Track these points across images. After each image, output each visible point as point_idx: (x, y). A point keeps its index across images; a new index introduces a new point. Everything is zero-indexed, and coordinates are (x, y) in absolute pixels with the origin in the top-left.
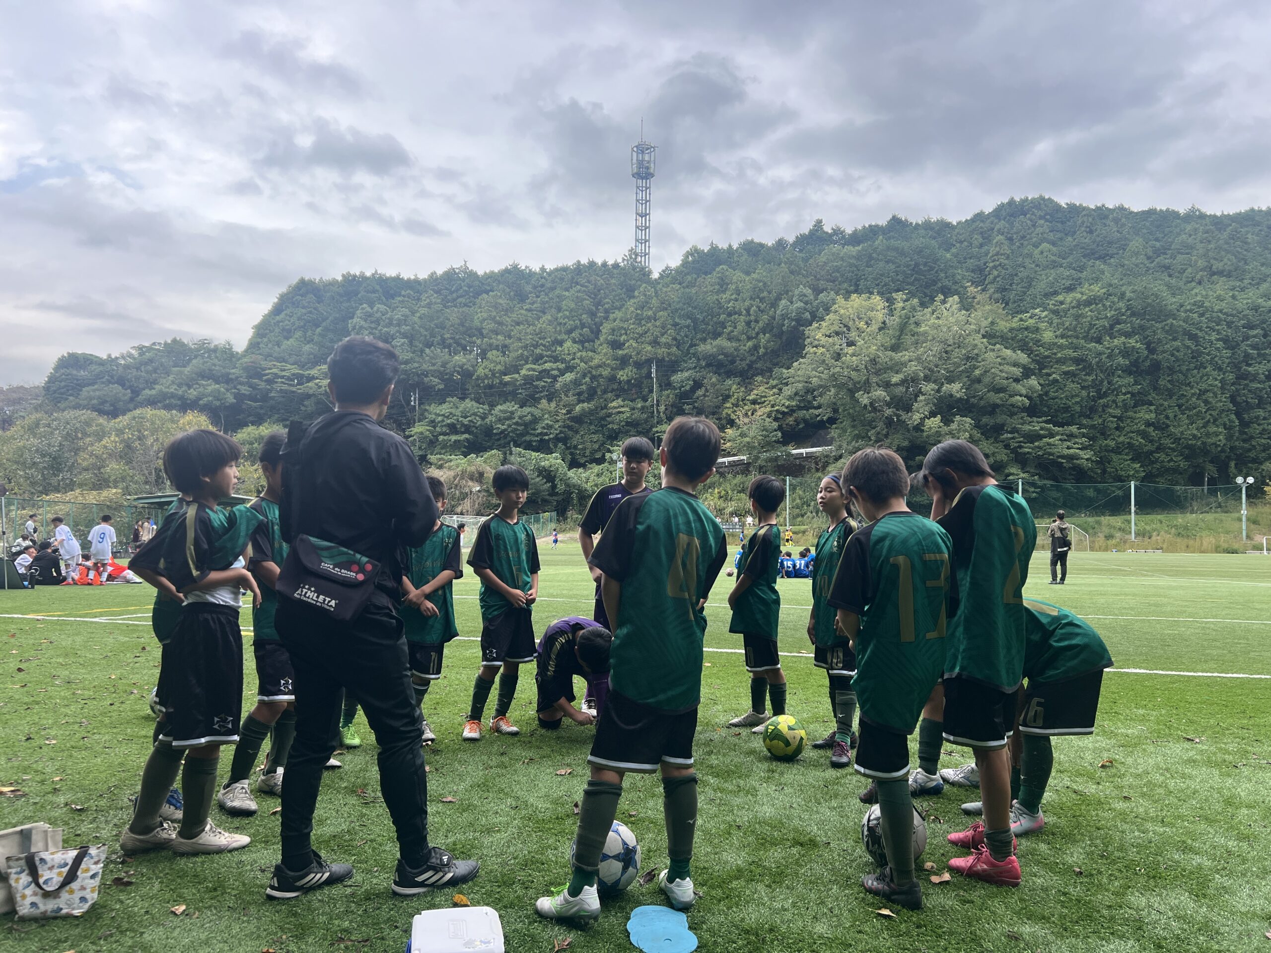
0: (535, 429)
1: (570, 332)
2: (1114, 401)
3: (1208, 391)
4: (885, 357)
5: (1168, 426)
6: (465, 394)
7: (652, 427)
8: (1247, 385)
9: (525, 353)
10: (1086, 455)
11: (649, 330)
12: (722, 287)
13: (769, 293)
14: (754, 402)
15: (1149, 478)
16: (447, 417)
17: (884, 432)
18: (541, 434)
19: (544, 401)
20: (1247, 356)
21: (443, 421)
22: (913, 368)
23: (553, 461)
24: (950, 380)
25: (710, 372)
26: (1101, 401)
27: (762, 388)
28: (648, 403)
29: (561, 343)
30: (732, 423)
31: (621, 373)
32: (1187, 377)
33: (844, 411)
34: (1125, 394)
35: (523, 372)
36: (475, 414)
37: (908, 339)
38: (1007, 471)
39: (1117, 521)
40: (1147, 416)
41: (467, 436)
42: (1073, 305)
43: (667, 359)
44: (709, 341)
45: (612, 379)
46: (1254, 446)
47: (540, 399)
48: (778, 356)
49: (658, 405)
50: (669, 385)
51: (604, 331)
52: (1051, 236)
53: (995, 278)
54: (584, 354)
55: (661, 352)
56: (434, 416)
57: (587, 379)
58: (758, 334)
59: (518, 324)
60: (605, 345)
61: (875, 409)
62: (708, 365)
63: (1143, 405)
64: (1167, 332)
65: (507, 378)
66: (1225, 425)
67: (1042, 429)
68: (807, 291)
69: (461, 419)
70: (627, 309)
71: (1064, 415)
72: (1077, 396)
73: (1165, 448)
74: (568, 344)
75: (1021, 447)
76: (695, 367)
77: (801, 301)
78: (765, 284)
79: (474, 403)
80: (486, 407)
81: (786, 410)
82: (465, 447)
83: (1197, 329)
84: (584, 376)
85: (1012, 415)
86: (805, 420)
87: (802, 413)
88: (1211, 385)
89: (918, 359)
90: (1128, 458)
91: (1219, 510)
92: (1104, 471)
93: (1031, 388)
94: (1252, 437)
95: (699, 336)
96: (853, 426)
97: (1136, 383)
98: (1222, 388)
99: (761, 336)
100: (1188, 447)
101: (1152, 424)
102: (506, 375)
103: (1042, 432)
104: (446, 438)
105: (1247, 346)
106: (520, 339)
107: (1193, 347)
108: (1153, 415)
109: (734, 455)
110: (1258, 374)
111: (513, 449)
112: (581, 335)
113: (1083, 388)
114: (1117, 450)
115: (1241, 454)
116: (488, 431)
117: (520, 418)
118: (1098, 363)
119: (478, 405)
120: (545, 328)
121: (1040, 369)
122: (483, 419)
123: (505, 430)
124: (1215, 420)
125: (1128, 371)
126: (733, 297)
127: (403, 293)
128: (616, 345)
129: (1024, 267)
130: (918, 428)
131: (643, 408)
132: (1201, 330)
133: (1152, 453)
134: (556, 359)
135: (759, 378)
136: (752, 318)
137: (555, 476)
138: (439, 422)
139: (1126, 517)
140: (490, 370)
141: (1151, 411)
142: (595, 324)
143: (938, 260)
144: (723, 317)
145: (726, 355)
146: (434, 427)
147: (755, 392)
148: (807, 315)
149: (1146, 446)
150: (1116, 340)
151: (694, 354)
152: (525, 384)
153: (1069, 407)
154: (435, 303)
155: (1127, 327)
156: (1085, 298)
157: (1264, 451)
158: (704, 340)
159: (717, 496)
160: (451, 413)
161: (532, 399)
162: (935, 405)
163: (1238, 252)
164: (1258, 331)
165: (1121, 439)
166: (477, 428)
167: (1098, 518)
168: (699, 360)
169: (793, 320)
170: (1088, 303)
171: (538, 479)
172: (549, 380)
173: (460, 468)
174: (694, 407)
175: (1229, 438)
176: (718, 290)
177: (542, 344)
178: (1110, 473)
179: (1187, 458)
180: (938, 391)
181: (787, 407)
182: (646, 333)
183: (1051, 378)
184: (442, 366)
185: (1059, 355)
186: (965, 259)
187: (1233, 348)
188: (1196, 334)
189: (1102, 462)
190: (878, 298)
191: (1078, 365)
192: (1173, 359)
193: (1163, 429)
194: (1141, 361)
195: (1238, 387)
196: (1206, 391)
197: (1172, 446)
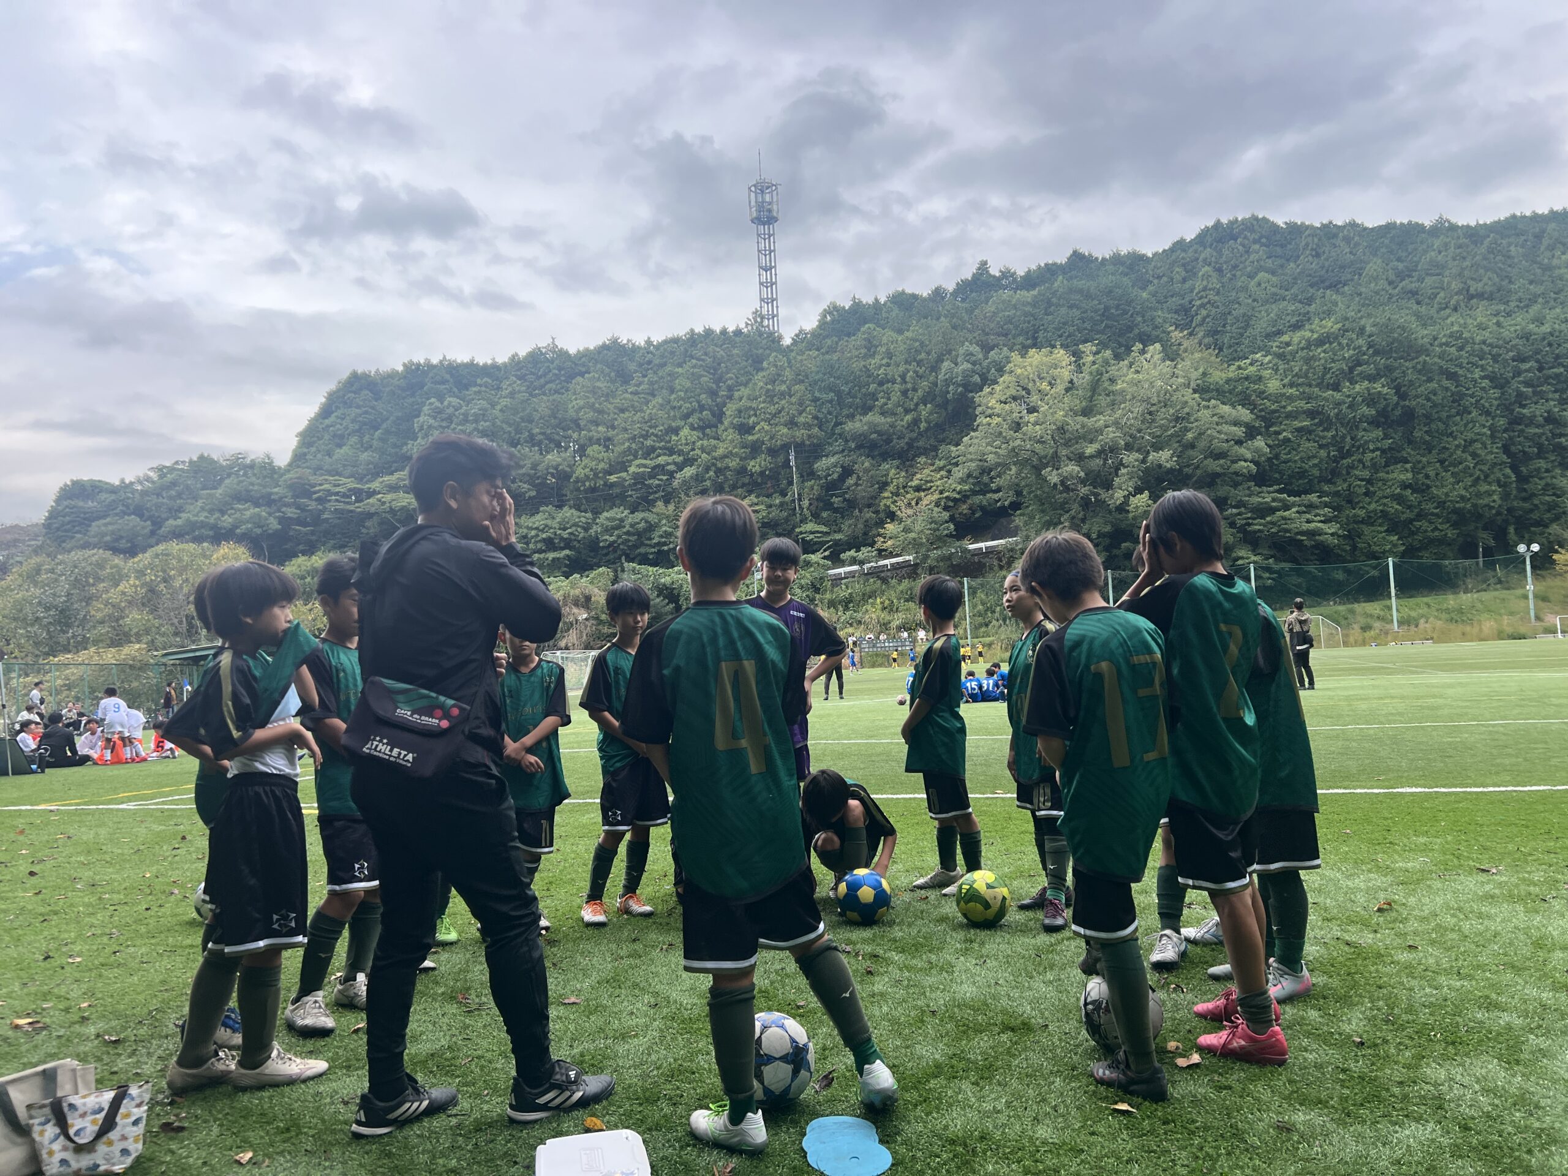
0: (650, 539)
1: (686, 417)
2: (1360, 461)
3: (1475, 441)
4: (1075, 424)
5: (1429, 487)
6: (563, 501)
7: (794, 527)
8: (1522, 431)
9: (634, 446)
10: (1331, 528)
11: (783, 408)
12: (869, 350)
13: (928, 353)
14: (918, 489)
15: (1410, 552)
16: (542, 531)
17: (1080, 516)
18: (659, 544)
19: (660, 504)
20: (1520, 395)
21: (537, 535)
22: (1111, 434)
23: (676, 577)
24: (1157, 447)
25: (861, 455)
26: (1345, 461)
27: (926, 471)
28: (788, 498)
29: (676, 431)
30: (892, 516)
31: (752, 463)
32: (1447, 425)
33: (1030, 493)
34: (1373, 451)
35: (632, 469)
36: (576, 525)
37: (1102, 400)
38: (1234, 555)
39: (1374, 608)
40: (1403, 477)
41: (567, 552)
42: (1301, 345)
43: (808, 443)
44: (858, 417)
45: (742, 471)
46: (1536, 505)
47: (655, 500)
48: (944, 430)
49: (800, 500)
50: (812, 474)
51: (728, 413)
52: (1269, 263)
53: (1204, 319)
54: (705, 442)
55: (800, 434)
56: (525, 531)
57: (711, 473)
58: (917, 405)
59: (622, 411)
60: (731, 431)
61: (1067, 489)
62: (858, 447)
63: (1396, 463)
64: (1420, 372)
65: (613, 478)
66: (1498, 481)
67: (1274, 500)
68: (975, 349)
69: (559, 532)
70: (755, 384)
71: (1301, 482)
72: (1314, 457)
73: (1427, 515)
74: (685, 432)
75: (1249, 524)
76: (843, 451)
77: (968, 361)
78: (922, 344)
79: (573, 511)
80: (589, 515)
81: (958, 496)
82: (566, 566)
83: (1456, 366)
84: (707, 469)
85: (1236, 485)
86: (982, 508)
87: (978, 499)
88: (1478, 434)
89: (1116, 423)
90: (1382, 529)
91: (1499, 586)
92: (1354, 548)
93: (1257, 450)
94: (1533, 495)
95: (845, 412)
96: (1043, 511)
97: (1386, 436)
98: (1493, 436)
99: (922, 407)
100: (1456, 511)
101: (1409, 486)
102: (611, 474)
103: (1274, 504)
104: (542, 556)
105: (1519, 382)
106: (626, 430)
107: (1453, 388)
108: (1410, 475)
109: (898, 555)
110: (1535, 416)
111: (626, 565)
112: (700, 419)
113: (1321, 447)
114: (1369, 521)
115: (1521, 516)
116: (593, 545)
117: (632, 526)
118: (1337, 415)
119: (578, 513)
120: (656, 414)
121: (1267, 427)
122: (586, 529)
123: (614, 542)
124: (1487, 476)
125: (1374, 423)
126: (884, 362)
127: (479, 381)
128: (744, 429)
129: (1238, 303)
130: (1122, 508)
131: (782, 504)
132: (1461, 366)
133: (1411, 521)
134: (671, 452)
135: (922, 460)
136: (909, 386)
137: (679, 595)
138: (532, 537)
139: (1387, 602)
140: (591, 470)
142: (717, 405)
143: (1132, 301)
144: (873, 387)
145: (879, 433)
146: (527, 544)
147: (919, 476)
148: (977, 379)
149: (1403, 513)
150: (1357, 387)
151: (840, 435)
152: (635, 484)
153: (1306, 471)
154: (519, 392)
155: (1370, 369)
156: (1315, 336)
157: (1549, 511)
158: (851, 417)
159: (879, 607)
160: (546, 526)
161: (645, 502)
162: (1140, 478)
163: (1500, 269)
164: (1532, 364)
165: (1373, 506)
166: (579, 542)
167: (1350, 606)
168: (847, 441)
169: (959, 385)
170: (1320, 342)
171: (658, 600)
172: (665, 478)
173: (561, 592)
174: (845, 500)
175: (1505, 496)
176: (866, 355)
177: (653, 434)
178: (1361, 549)
179: (1455, 525)
180: (1144, 461)
181: (959, 493)
182: (780, 412)
183: (1281, 437)
184: (532, 469)
185: (1289, 408)
186: (1166, 297)
187: (1502, 387)
188: (1456, 372)
189: (1351, 536)
190: (1062, 352)
191: (1313, 419)
192: (1429, 404)
193: (1423, 491)
194: (1390, 409)
195: (1512, 434)
196: (1472, 441)
197: (1436, 511)
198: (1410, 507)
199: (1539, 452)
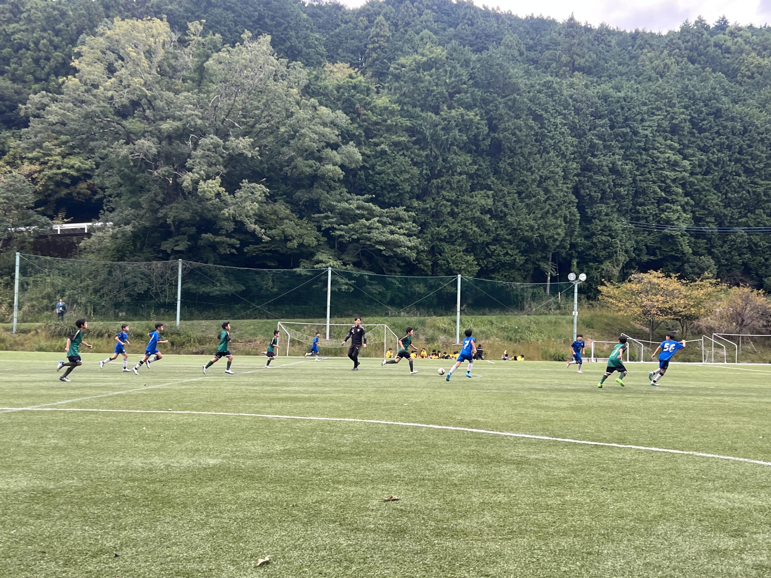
2: (448, 182)
3: (549, 178)
5: (506, 215)
8: (591, 177)
10: (414, 242)
15: (483, 272)
20: (593, 146)
26: (435, 181)
32: (528, 161)
34: (460, 174)
38: (316, 258)
39: (442, 321)
40: (483, 202)
42: (412, 67)
46: (595, 244)
58: (48, 74)
63: (482, 189)
64: (510, 108)
66: (565, 218)
67: (358, 208)
71: (391, 194)
72: (405, 171)
73: (501, 240)
75: (334, 229)
83: (543, 110)
85: (330, 189)
88: (552, 172)
90: (461, 249)
91: (558, 311)
92: (435, 264)
93: (349, 156)
94: (593, 234)
97: (475, 162)
98: (565, 178)
99: (53, 77)
100: (527, 240)
101: (489, 211)
103: (358, 212)
105: (593, 135)
107: (536, 128)
108: (490, 201)
110: (602, 166)
113: (415, 164)
114: (450, 239)
115: (583, 252)
118: (432, 136)
121: (368, 137)
124: (555, 211)
125: (465, 148)
126: (23, 27)
132: (547, 111)
133: (488, 244)
139: (453, 317)
141: (488, 197)
144: (7, 50)
149: (481, 236)
150: (453, 111)
153: (397, 185)
155: (467, 98)
156: (425, 59)
157: (604, 249)
164: (606, 121)
165: (455, 227)
167: (422, 318)
170: (428, 65)
175: (570, 233)
178: (440, 264)
179: (523, 252)
183: (379, 149)
185: (389, 122)
187: (579, 136)
188: (542, 115)
189: (433, 251)
191: (410, 136)
192: (514, 139)
193: (501, 218)
194: (480, 138)
195: (582, 178)
196: (547, 178)
197: (508, 237)
198: (487, 231)
199: (602, 198)
